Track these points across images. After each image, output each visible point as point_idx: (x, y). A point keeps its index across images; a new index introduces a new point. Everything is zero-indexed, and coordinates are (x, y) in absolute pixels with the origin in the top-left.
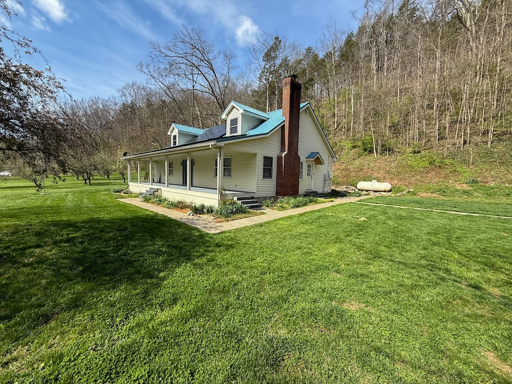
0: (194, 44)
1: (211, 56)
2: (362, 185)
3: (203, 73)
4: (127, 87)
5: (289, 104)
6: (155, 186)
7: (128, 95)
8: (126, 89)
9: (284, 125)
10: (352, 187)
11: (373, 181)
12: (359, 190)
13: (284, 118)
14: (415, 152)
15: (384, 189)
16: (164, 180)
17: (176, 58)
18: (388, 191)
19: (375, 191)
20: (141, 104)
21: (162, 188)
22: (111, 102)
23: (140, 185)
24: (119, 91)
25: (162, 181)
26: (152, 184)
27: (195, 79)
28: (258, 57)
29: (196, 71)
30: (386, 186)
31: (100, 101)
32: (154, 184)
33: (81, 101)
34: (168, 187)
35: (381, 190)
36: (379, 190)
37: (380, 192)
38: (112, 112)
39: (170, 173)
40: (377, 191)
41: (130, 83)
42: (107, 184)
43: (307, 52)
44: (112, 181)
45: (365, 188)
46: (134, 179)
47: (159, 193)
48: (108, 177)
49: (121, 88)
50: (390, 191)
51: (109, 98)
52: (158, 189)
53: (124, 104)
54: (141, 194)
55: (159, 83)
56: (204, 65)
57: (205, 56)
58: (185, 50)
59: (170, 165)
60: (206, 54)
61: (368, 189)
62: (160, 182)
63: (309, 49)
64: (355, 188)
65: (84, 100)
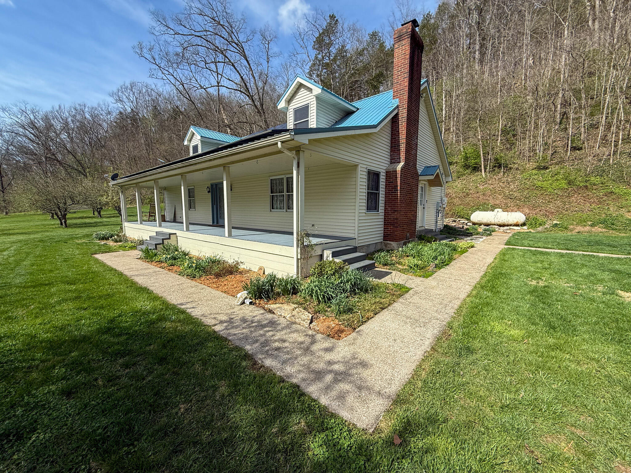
0: (217, 19)
1: (242, 38)
2: (478, 216)
3: (232, 61)
4: (123, 88)
5: (407, 75)
6: (166, 229)
7: (125, 100)
8: (122, 92)
9: (397, 115)
10: (463, 221)
11: (496, 210)
12: (474, 224)
13: (396, 102)
14: (539, 168)
15: (515, 222)
16: (181, 217)
17: (191, 37)
18: (521, 225)
19: (500, 226)
20: (145, 113)
21: (179, 233)
22: (102, 110)
23: (141, 226)
24: (112, 95)
25: (178, 219)
26: (160, 226)
27: (220, 71)
28: (306, 44)
29: (220, 58)
30: (518, 217)
31: (87, 109)
32: (163, 224)
33: (58, 108)
34: (188, 230)
35: (510, 223)
36: (506, 223)
37: (508, 226)
38: (105, 125)
39: (191, 205)
40: (504, 226)
41: (128, 84)
42: (96, 225)
43: (371, 38)
44: (105, 220)
45: (485, 221)
46: (132, 217)
47: (172, 241)
48: (99, 213)
49: (115, 90)
50: (524, 224)
51: (99, 105)
52: (170, 234)
53: (121, 113)
54: (142, 242)
55: (168, 76)
56: (232, 49)
57: (234, 37)
58: (203, 26)
59: (191, 194)
60: (235, 34)
61: (489, 222)
62: (175, 221)
63: (374, 35)
64: (466, 222)
65: (63, 107)
